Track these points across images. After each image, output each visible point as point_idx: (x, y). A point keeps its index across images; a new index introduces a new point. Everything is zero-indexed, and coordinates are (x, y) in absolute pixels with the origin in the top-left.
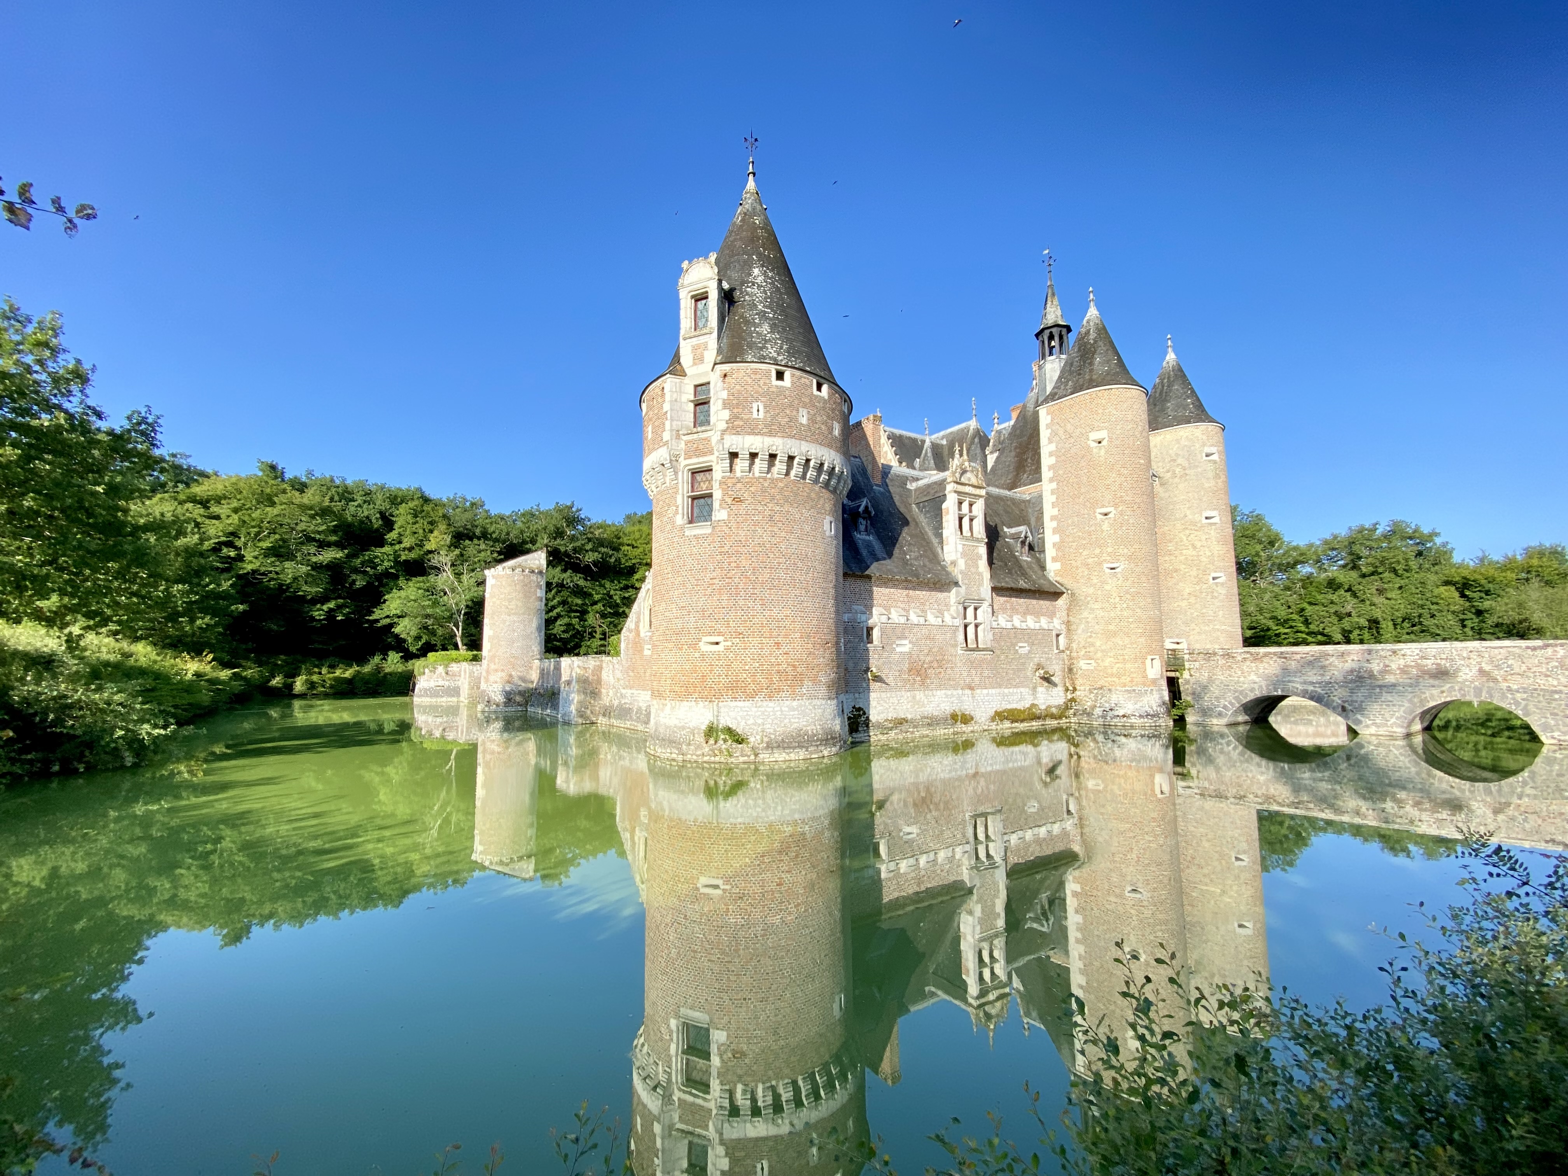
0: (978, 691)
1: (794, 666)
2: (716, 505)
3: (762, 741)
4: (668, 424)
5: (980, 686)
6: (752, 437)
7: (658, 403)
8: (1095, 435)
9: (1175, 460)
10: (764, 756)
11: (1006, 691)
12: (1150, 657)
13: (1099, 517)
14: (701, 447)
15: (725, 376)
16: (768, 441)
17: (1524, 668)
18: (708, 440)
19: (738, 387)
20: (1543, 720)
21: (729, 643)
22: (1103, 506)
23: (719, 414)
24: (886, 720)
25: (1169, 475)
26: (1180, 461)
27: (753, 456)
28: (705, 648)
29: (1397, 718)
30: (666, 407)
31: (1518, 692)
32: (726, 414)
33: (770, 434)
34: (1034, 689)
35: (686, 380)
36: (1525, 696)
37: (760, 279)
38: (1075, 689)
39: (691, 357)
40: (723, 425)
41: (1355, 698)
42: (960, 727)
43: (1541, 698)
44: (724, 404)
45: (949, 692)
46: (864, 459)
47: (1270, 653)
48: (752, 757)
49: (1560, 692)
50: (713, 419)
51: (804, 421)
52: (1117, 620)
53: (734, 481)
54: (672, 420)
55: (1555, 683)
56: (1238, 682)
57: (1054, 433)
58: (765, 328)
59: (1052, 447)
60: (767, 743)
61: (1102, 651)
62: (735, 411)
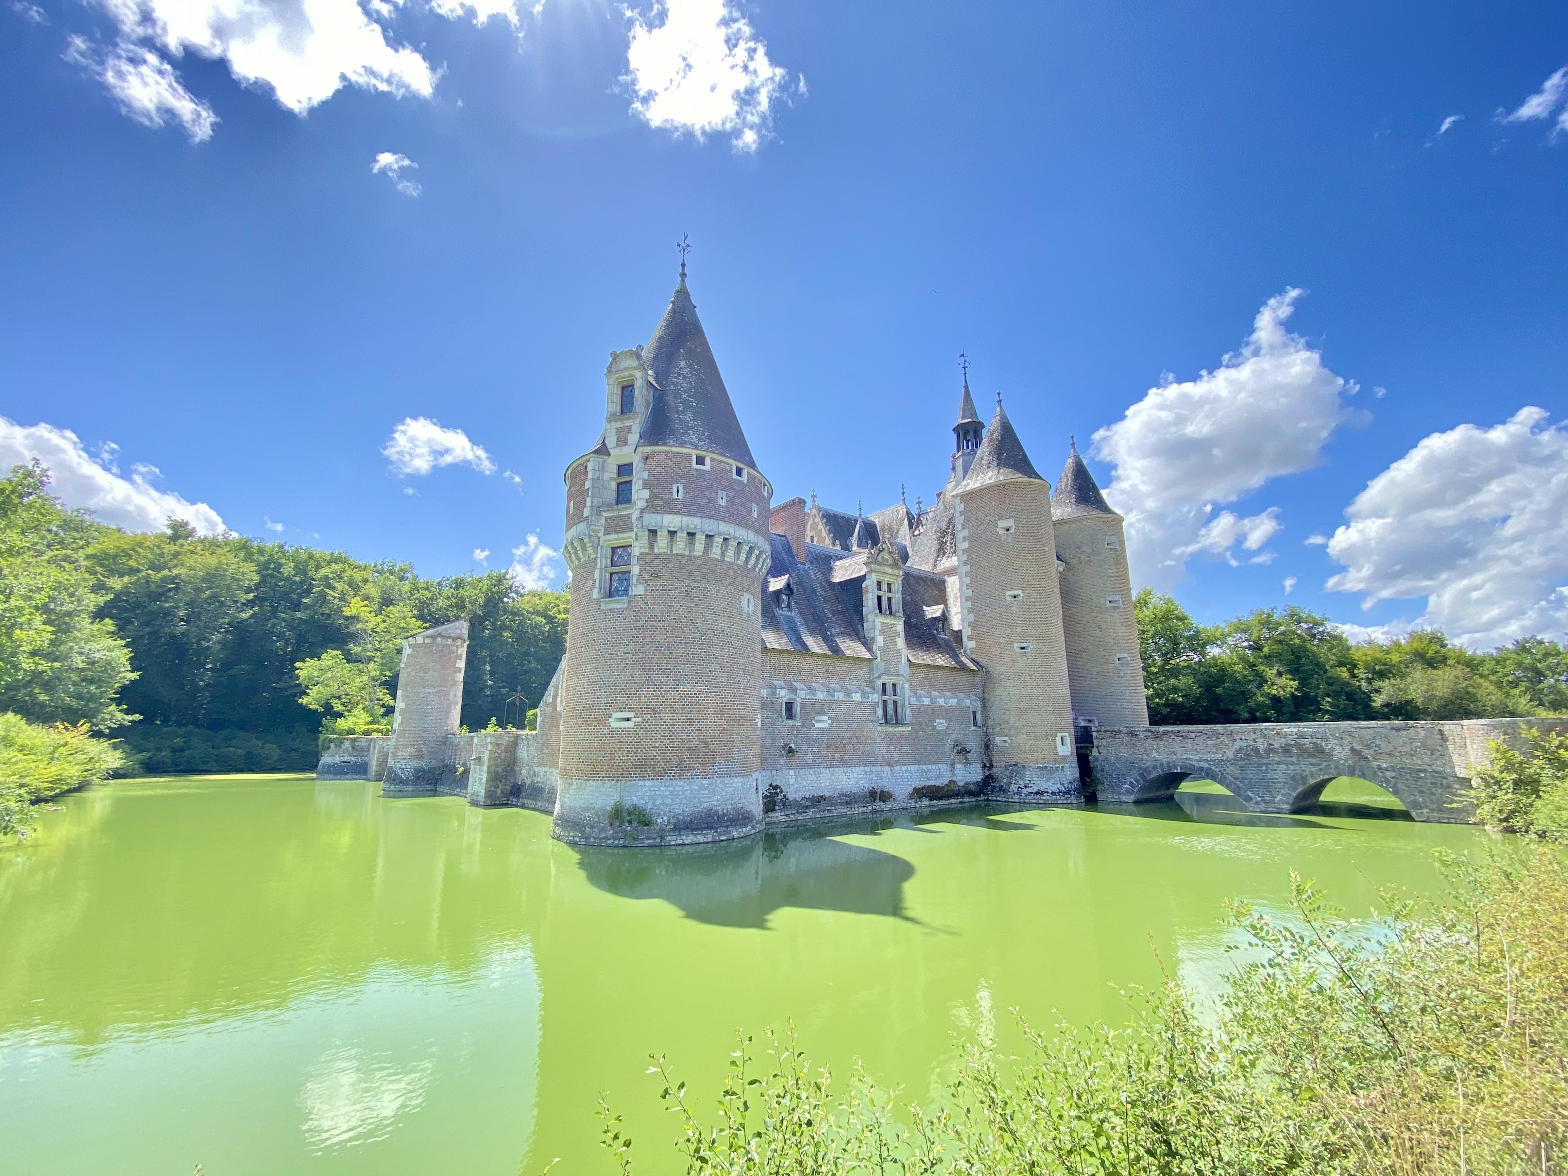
0: (898, 768)
1: (706, 743)
2: (634, 580)
3: (669, 823)
4: (589, 500)
5: (897, 763)
6: (671, 516)
7: (581, 480)
8: (1002, 524)
9: (1079, 548)
10: (671, 839)
11: (925, 767)
12: (1059, 735)
13: (1009, 599)
14: (621, 523)
15: (647, 458)
16: (686, 520)
17: (1391, 747)
18: (629, 517)
19: (659, 469)
20: (1412, 798)
21: (639, 720)
22: (1012, 589)
23: (640, 495)
24: (803, 798)
25: (1075, 560)
26: (1084, 548)
27: (672, 533)
28: (615, 724)
29: (1283, 795)
30: (588, 485)
31: (1387, 770)
32: (646, 494)
33: (690, 514)
34: (953, 765)
35: (610, 460)
36: (1394, 774)
37: (685, 371)
38: (992, 766)
39: (615, 439)
40: (641, 504)
41: (1245, 776)
42: (879, 805)
43: (1408, 776)
44: (644, 483)
45: (868, 769)
46: (789, 538)
47: (1169, 732)
48: (658, 840)
49: (1424, 771)
50: (634, 497)
51: (723, 503)
52: (1029, 698)
53: (652, 557)
54: (593, 497)
55: (1419, 762)
56: (1142, 760)
57: (967, 520)
58: (688, 416)
59: (966, 533)
60: (675, 824)
61: (1016, 728)
62: (655, 491)
